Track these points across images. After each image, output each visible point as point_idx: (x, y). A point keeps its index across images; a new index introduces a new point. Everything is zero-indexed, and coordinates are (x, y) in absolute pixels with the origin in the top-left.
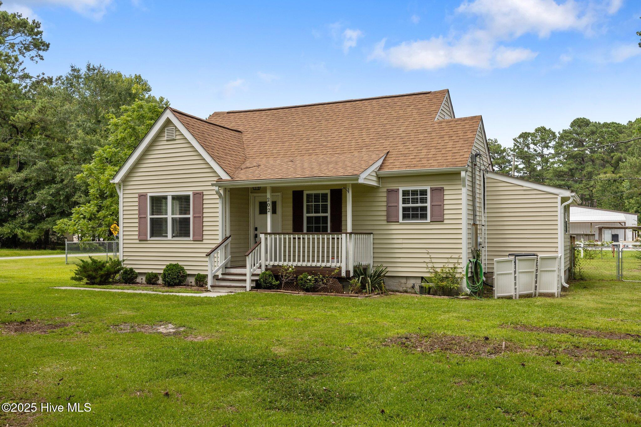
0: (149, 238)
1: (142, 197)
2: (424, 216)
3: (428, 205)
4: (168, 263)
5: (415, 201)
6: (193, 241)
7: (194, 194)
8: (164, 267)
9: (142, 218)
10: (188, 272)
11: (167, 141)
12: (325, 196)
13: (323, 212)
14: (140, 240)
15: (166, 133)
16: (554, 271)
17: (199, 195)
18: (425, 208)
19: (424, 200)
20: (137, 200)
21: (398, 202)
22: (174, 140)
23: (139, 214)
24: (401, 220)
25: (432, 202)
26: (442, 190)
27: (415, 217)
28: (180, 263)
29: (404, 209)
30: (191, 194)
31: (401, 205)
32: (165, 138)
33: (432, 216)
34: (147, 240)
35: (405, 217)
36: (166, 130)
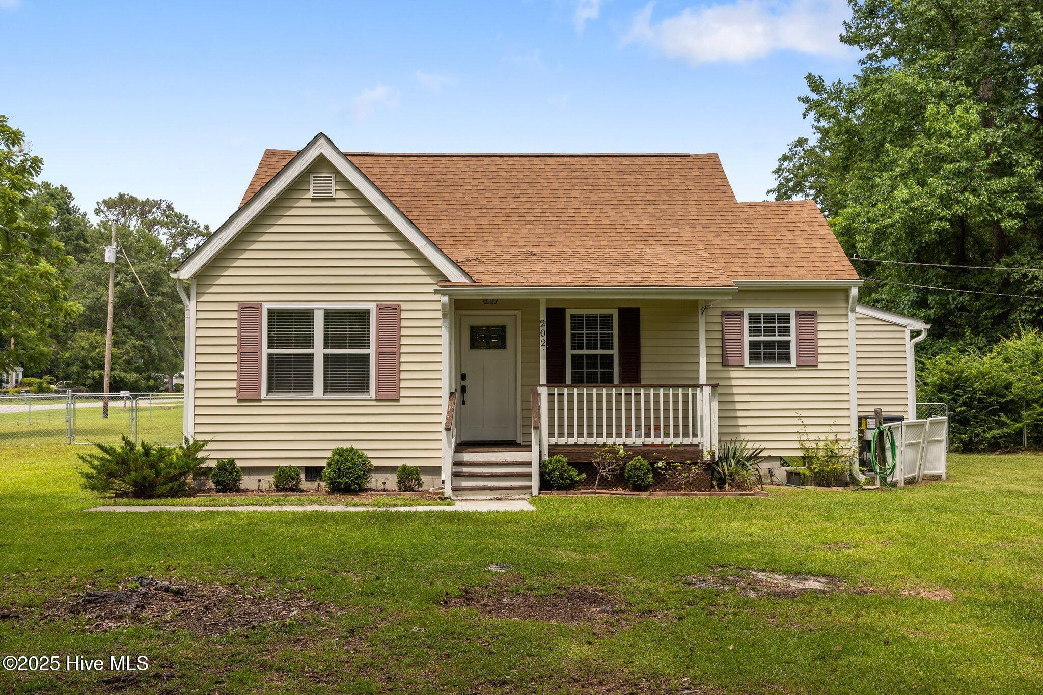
0: (264, 395)
1: (248, 310)
2: (786, 357)
3: (793, 338)
4: (334, 446)
5: (770, 332)
6: (377, 400)
7: (381, 308)
8: (329, 454)
9: (246, 354)
10: (375, 463)
11: (313, 200)
12: (607, 320)
13: (603, 348)
14: (240, 400)
15: (312, 186)
16: (941, 441)
17: (390, 312)
18: (786, 345)
19: (786, 331)
20: (235, 315)
21: (742, 333)
22: (332, 199)
23: (240, 345)
24: (747, 364)
25: (798, 334)
26: (813, 315)
27: (770, 357)
28: (357, 446)
29: (753, 345)
30: (372, 307)
31: (747, 339)
32: (310, 195)
33: (798, 358)
34: (260, 400)
35: (754, 357)
36: (311, 178)
